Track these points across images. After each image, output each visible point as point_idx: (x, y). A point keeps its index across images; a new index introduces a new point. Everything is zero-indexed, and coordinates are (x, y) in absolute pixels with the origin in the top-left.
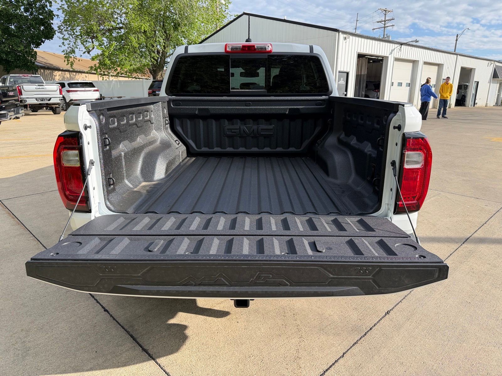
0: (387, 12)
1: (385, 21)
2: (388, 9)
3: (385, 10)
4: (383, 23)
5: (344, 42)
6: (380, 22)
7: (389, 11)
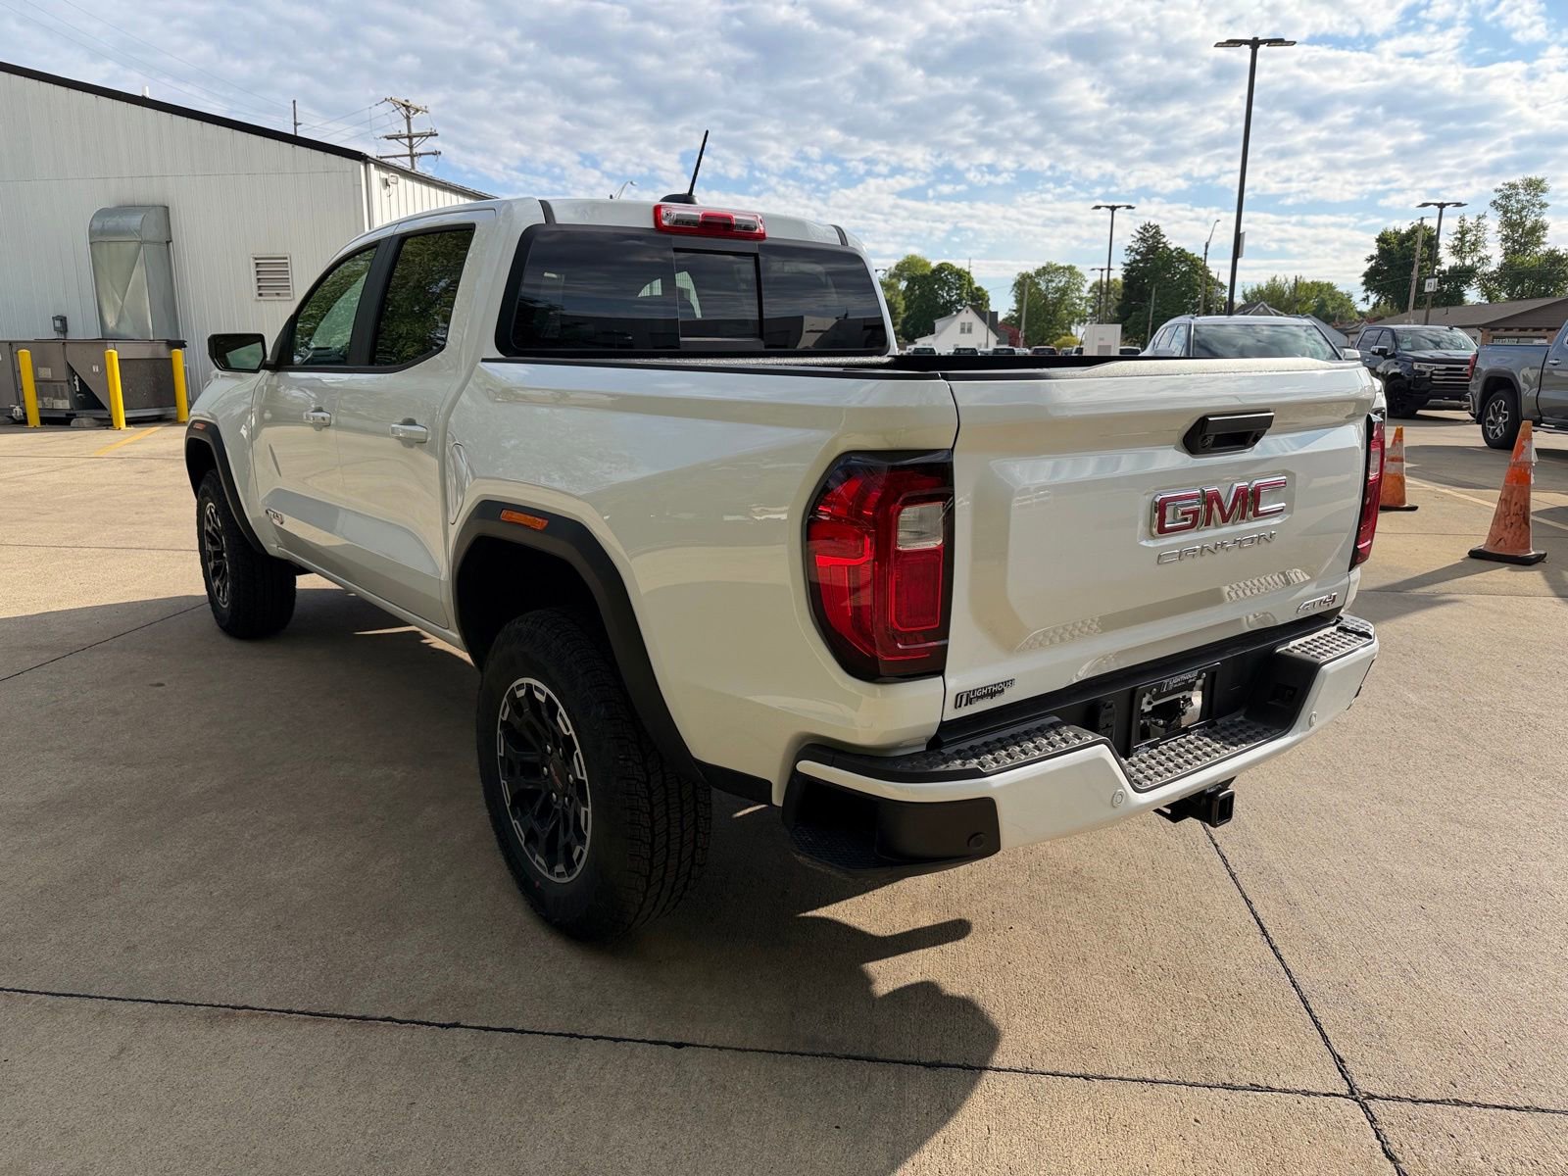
0: (412, 112)
1: (410, 138)
2: (412, 103)
3: (404, 105)
4: (406, 141)
5: (385, 192)
6: (396, 138)
7: (417, 110)
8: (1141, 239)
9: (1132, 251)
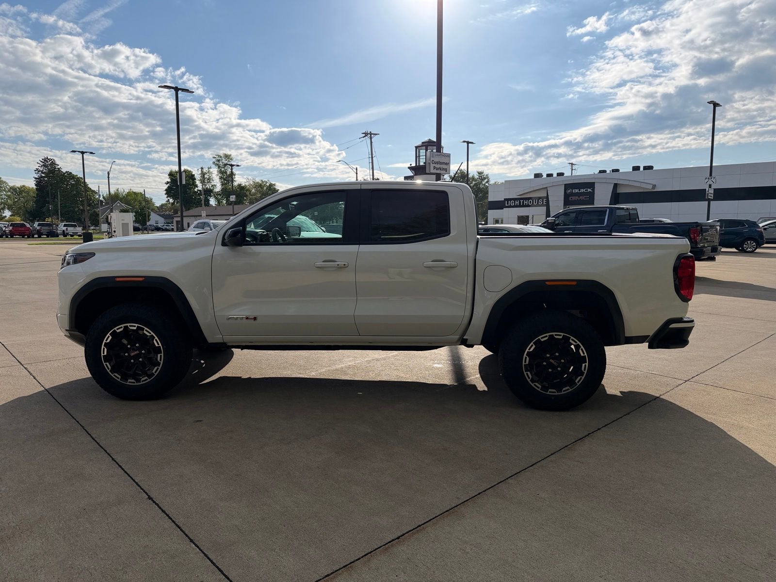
8: (43, 165)
9: (39, 171)
